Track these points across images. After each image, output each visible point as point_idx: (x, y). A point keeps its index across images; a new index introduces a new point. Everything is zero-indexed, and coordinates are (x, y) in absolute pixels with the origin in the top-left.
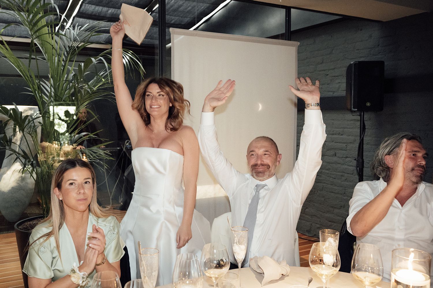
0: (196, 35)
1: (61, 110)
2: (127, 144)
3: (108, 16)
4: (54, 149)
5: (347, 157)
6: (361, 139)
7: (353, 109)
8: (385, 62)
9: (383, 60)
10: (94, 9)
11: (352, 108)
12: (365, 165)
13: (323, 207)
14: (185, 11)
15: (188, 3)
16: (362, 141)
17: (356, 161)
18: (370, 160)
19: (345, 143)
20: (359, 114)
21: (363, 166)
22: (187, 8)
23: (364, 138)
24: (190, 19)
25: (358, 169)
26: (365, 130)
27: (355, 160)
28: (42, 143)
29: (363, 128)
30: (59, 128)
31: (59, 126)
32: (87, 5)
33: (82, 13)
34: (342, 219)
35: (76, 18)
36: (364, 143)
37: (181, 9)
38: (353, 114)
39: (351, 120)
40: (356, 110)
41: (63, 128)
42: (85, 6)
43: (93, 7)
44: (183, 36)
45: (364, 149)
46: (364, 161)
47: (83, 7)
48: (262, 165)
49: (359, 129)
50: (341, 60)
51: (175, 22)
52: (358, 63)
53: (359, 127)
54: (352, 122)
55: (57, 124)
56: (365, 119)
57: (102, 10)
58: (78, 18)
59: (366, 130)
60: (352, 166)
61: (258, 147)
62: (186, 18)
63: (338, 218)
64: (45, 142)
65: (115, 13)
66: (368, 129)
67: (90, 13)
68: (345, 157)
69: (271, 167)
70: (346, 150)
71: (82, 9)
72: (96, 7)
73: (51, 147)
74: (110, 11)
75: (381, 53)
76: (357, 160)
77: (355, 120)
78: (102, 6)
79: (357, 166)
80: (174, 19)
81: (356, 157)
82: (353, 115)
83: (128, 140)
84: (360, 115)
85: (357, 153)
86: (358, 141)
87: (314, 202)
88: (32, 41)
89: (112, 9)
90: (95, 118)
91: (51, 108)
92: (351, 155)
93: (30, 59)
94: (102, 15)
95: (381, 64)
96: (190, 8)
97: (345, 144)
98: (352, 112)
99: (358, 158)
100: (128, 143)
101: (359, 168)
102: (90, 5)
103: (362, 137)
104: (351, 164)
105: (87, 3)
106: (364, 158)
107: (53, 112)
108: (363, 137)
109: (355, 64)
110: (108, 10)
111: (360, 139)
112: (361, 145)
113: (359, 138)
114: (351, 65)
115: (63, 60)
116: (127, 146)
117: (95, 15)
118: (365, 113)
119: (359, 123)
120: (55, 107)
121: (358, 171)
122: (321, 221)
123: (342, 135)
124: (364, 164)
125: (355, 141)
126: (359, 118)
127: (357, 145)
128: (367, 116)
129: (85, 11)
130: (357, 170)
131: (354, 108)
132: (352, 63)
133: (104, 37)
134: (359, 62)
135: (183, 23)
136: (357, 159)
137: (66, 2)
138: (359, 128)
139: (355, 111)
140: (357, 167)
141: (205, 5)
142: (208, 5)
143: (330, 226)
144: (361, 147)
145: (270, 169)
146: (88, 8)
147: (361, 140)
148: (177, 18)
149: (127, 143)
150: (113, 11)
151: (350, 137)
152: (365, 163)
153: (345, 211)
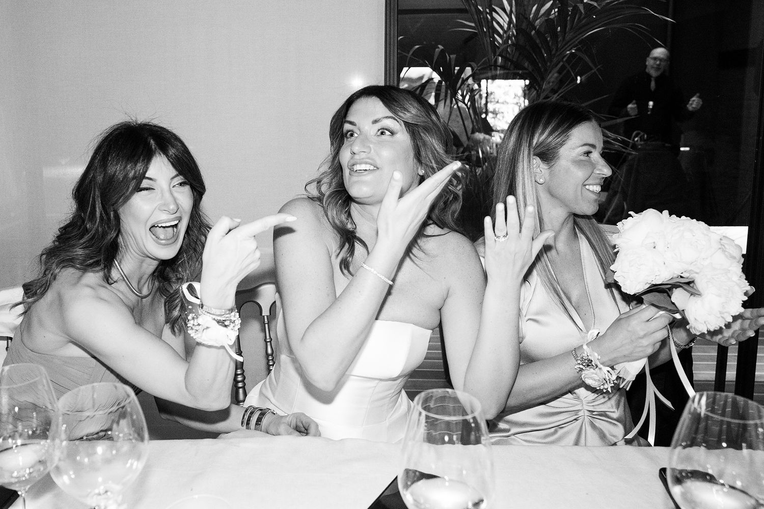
1: (499, 87)
2: (636, 139)
4: (494, 145)
28: (473, 135)
30: (494, 118)
31: (494, 116)
41: (501, 118)
55: (491, 112)
64: (479, 132)
73: (488, 141)
83: (639, 131)
90: (593, 71)
91: (483, 83)
100: (639, 136)
107: (485, 91)
116: (637, 143)
120: (490, 81)
149: (635, 137)
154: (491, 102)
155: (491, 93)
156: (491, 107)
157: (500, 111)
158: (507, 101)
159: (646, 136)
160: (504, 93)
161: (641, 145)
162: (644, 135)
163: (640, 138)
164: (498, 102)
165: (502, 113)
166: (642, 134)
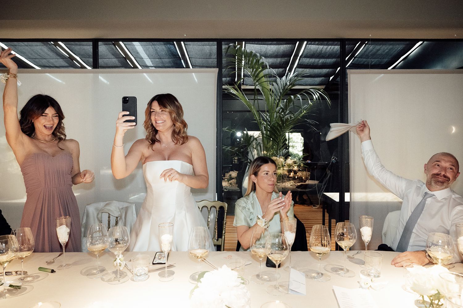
0: (395, 73)
1: (294, 136)
2: (333, 160)
3: (320, 65)
10: (309, 61)
14: (383, 53)
15: (386, 47)
22: (385, 51)
24: (388, 59)
30: (292, 149)
32: (304, 59)
33: (300, 65)
35: (296, 69)
37: (380, 52)
41: (295, 149)
42: (302, 59)
43: (308, 59)
44: (383, 75)
47: (301, 60)
51: (375, 63)
55: (291, 146)
57: (314, 61)
58: (298, 69)
62: (385, 59)
65: (324, 62)
67: (306, 64)
71: (300, 62)
72: (310, 59)
74: (321, 61)
78: (315, 58)
80: (373, 61)
88: (255, 87)
89: (322, 59)
91: (287, 134)
93: (254, 99)
94: (315, 64)
96: (387, 51)
102: (306, 59)
105: (303, 58)
107: (288, 137)
110: (319, 60)
115: (278, 99)
117: (310, 65)
120: (290, 133)
129: (302, 63)
133: (318, 81)
135: (382, 63)
137: (289, 58)
141: (401, 46)
142: (404, 46)
146: (305, 60)
148: (377, 60)
150: (323, 61)
154: (291, 142)
155: (291, 138)
156: (290, 144)
157: (295, 146)
158: (298, 141)
159: (337, 159)
160: (297, 138)
161: (335, 162)
162: (336, 158)
163: (335, 159)
164: (294, 142)
165: (296, 147)
166: (335, 158)
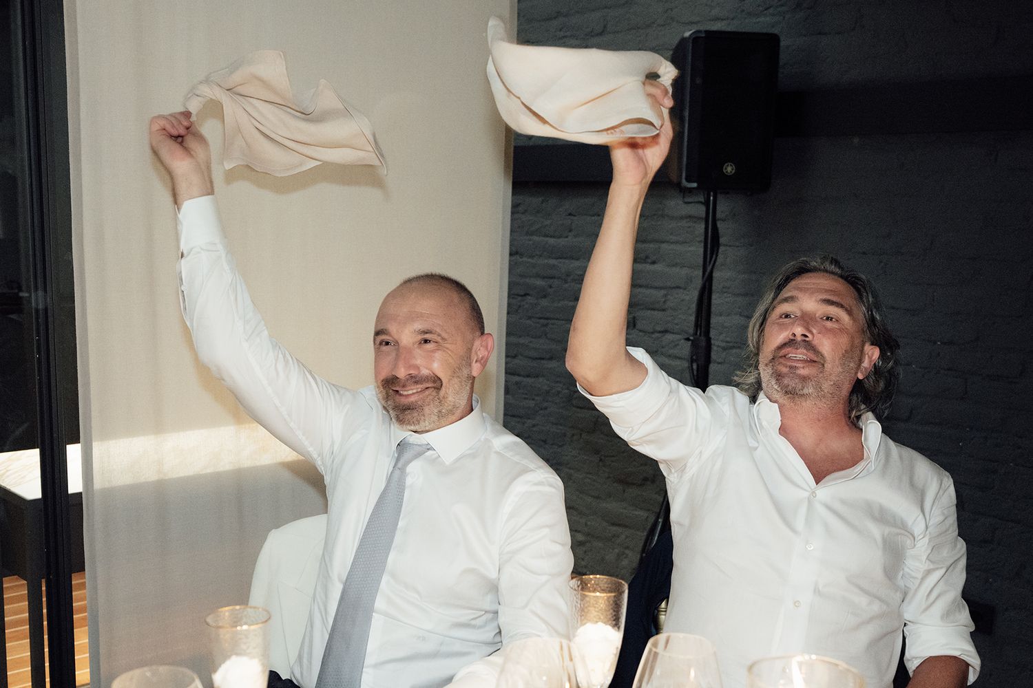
5: (666, 332)
6: (707, 274)
7: (685, 183)
8: (782, 39)
9: (775, 31)
11: (684, 181)
12: (714, 356)
13: (594, 481)
16: (707, 284)
17: (690, 342)
18: (728, 339)
19: (661, 288)
20: (703, 200)
21: (708, 360)
23: (714, 275)
25: (695, 367)
26: (718, 249)
27: (688, 339)
29: (712, 244)
34: (647, 517)
36: (714, 288)
38: (686, 200)
39: (682, 218)
40: (695, 185)
45: (713, 309)
46: (712, 342)
48: (415, 379)
49: (703, 244)
50: (658, 25)
52: (703, 35)
53: (702, 238)
54: (684, 223)
56: (719, 215)
59: (722, 249)
60: (680, 358)
61: (399, 318)
63: (637, 513)
66: (724, 245)
68: (660, 332)
69: (444, 384)
70: (664, 310)
75: (771, 10)
76: (692, 340)
77: (690, 217)
79: (692, 357)
81: (691, 331)
82: (686, 203)
84: (707, 204)
85: (693, 318)
86: (698, 283)
87: (570, 468)
92: (677, 324)
95: (769, 42)
97: (663, 292)
98: (685, 192)
99: (696, 334)
101: (698, 365)
103: (709, 269)
104: (675, 352)
106: (712, 334)
108: (711, 272)
109: (695, 39)
111: (703, 276)
112: (706, 297)
113: (701, 274)
114: (683, 40)
118: (720, 197)
119: (701, 228)
121: (695, 373)
122: (589, 523)
123: (654, 263)
124: (712, 354)
125: (690, 280)
126: (701, 211)
127: (693, 295)
128: (723, 207)
130: (692, 369)
131: (688, 180)
132: (687, 34)
134: (707, 32)
136: (692, 338)
138: (701, 241)
139: (690, 190)
140: (692, 361)
143: (614, 536)
144: (705, 301)
145: (442, 392)
147: (704, 279)
151: (676, 270)
152: (714, 348)
153: (656, 493)
